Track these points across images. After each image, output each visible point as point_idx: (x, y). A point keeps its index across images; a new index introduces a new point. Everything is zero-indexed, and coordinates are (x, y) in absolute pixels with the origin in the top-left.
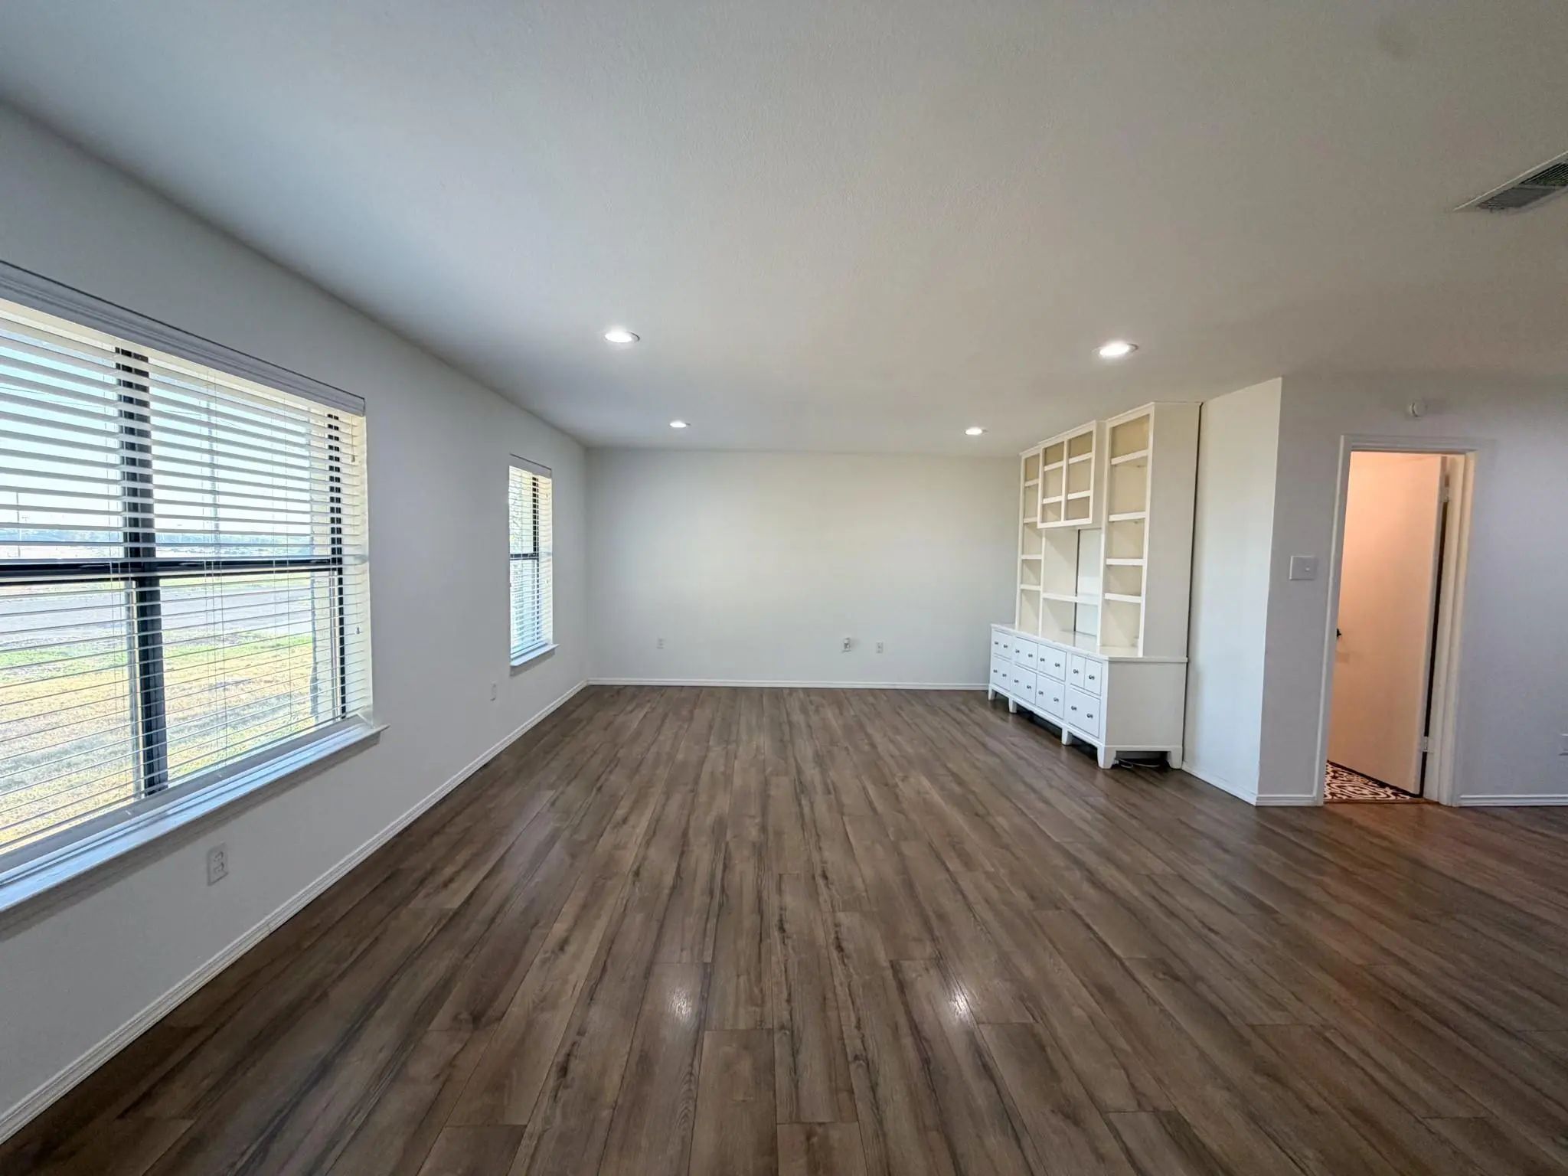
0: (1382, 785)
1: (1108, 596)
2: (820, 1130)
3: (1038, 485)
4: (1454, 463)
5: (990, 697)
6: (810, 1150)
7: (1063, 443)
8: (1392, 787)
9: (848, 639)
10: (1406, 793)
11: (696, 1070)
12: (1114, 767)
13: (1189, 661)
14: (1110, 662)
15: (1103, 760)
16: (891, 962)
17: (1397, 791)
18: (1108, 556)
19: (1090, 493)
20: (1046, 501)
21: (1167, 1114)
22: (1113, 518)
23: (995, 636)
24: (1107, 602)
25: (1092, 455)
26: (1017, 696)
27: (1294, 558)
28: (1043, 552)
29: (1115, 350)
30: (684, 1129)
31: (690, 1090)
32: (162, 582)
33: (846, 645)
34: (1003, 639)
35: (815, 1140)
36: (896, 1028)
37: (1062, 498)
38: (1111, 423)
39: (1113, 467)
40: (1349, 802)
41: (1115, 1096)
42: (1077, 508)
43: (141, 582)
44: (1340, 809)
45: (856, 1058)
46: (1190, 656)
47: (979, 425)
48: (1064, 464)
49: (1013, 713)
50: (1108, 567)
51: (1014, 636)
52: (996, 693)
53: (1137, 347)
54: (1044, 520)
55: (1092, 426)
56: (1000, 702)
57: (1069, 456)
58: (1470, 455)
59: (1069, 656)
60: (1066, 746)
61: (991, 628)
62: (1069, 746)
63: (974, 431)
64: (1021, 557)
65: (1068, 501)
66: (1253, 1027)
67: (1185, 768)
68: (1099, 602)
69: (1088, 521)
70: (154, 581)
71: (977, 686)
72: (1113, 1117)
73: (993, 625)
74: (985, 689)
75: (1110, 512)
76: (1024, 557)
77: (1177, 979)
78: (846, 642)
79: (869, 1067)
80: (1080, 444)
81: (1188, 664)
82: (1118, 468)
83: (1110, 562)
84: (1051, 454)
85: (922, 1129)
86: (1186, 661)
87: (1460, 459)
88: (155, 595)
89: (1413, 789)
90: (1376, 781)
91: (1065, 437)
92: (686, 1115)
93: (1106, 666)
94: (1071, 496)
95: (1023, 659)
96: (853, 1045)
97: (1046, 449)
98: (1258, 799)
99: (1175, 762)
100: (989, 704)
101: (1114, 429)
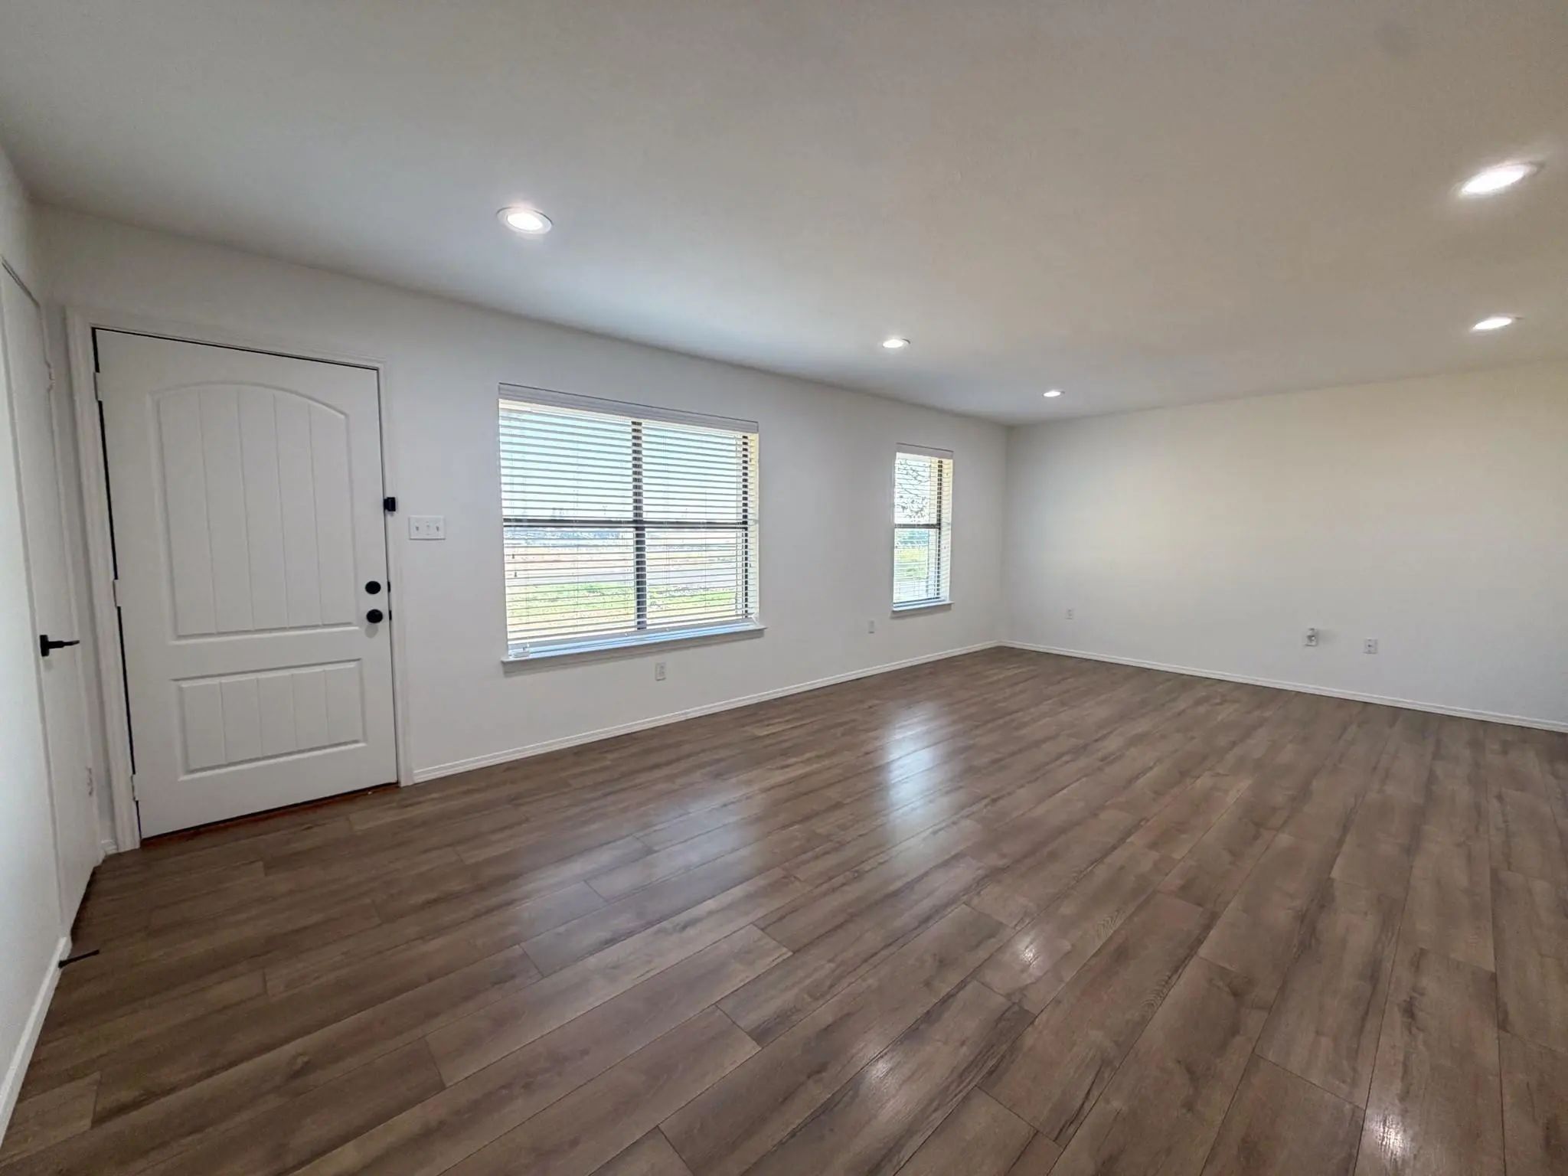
9: (1313, 629)
32: (647, 530)
33: (1310, 637)
43: (637, 528)
70: (643, 529)
78: (1310, 633)
88: (643, 535)
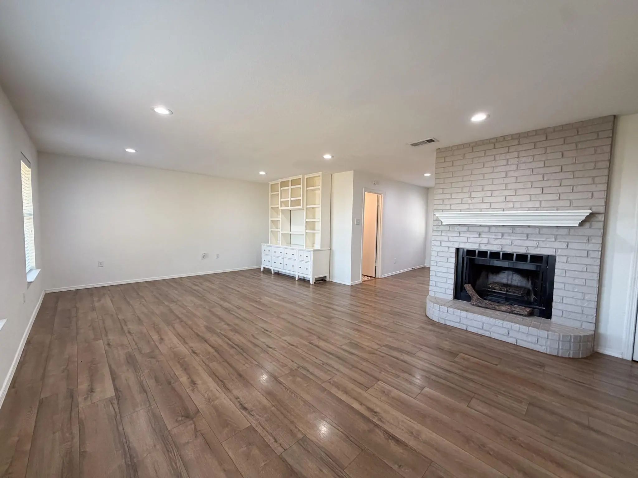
0: (368, 276)
1: (307, 231)
2: (331, 380)
3: (278, 194)
4: (379, 196)
5: (262, 270)
6: (333, 385)
7: (289, 181)
8: (370, 276)
9: (205, 254)
10: (373, 277)
11: (287, 387)
12: (315, 283)
13: (330, 249)
14: (313, 251)
15: (312, 282)
16: (309, 342)
17: (371, 277)
18: (306, 218)
19: (301, 198)
20: (281, 200)
21: (386, 345)
22: (308, 207)
23: (263, 248)
24: (306, 233)
25: (301, 186)
26: (274, 268)
27: (356, 219)
28: (280, 217)
29: (328, 157)
30: (299, 398)
31: (290, 391)
33: (204, 256)
34: (268, 249)
35: (332, 382)
36: (325, 355)
37: (289, 199)
38: (306, 177)
39: (307, 190)
40: (365, 281)
41: (376, 347)
42: (296, 203)
44: (365, 283)
45: (323, 364)
46: (331, 247)
47: (264, 171)
48: (290, 188)
49: (273, 274)
50: (306, 222)
51: (273, 247)
52: (264, 268)
53: (333, 157)
54: (281, 207)
55: (301, 176)
56: (267, 271)
57: (291, 186)
58: (382, 195)
59: (297, 251)
60: (297, 280)
61: (261, 245)
62: (298, 280)
63: (262, 173)
64: (270, 219)
65: (291, 200)
66: (385, 326)
67: (330, 280)
68: (304, 233)
69: (301, 207)
71: (255, 267)
72: (379, 350)
73: (262, 244)
74: (260, 268)
75: (307, 205)
76: (271, 219)
77: (368, 323)
78: (204, 255)
79: (327, 364)
80: (295, 182)
81: (330, 250)
82: (308, 191)
83: (307, 220)
84: (283, 184)
85: (350, 369)
86: (329, 249)
87: (380, 195)
89: (374, 276)
90: (366, 276)
91: (290, 179)
92: (296, 396)
93: (312, 253)
94: (292, 199)
95: (278, 254)
96: (319, 362)
97: (281, 182)
98: (351, 283)
99: (328, 279)
100: (262, 272)
101: (307, 178)
